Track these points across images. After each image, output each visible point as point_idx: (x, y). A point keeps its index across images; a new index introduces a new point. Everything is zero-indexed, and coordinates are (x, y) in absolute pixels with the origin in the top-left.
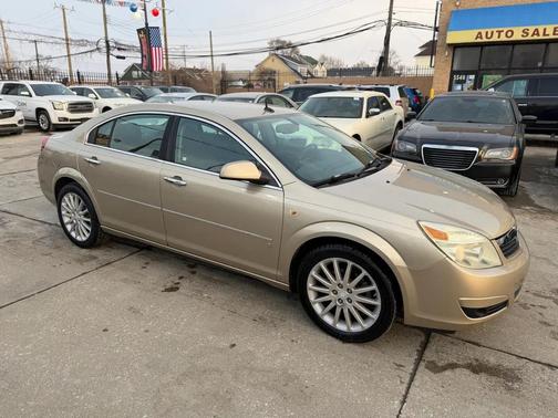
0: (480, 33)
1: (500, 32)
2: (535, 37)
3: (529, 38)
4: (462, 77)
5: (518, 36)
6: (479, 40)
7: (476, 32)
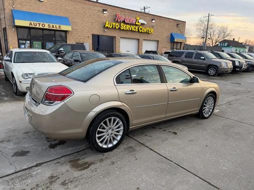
0: (31, 23)
1: (39, 24)
2: (53, 28)
3: (51, 28)
4: (24, 42)
5: (46, 27)
6: (31, 26)
7: (29, 22)
